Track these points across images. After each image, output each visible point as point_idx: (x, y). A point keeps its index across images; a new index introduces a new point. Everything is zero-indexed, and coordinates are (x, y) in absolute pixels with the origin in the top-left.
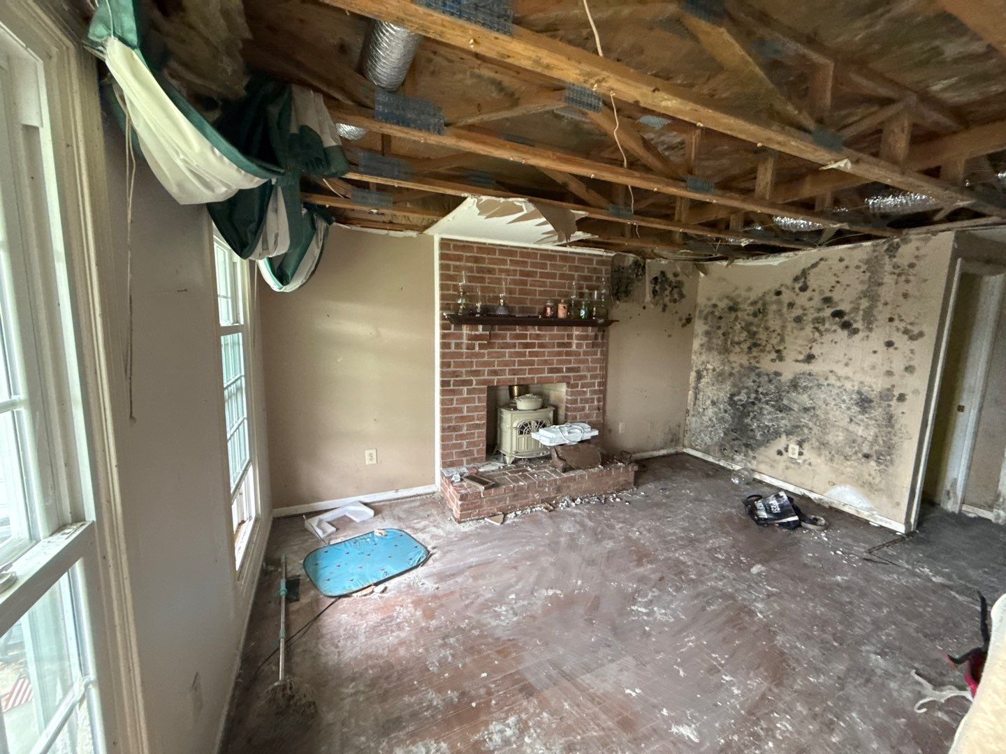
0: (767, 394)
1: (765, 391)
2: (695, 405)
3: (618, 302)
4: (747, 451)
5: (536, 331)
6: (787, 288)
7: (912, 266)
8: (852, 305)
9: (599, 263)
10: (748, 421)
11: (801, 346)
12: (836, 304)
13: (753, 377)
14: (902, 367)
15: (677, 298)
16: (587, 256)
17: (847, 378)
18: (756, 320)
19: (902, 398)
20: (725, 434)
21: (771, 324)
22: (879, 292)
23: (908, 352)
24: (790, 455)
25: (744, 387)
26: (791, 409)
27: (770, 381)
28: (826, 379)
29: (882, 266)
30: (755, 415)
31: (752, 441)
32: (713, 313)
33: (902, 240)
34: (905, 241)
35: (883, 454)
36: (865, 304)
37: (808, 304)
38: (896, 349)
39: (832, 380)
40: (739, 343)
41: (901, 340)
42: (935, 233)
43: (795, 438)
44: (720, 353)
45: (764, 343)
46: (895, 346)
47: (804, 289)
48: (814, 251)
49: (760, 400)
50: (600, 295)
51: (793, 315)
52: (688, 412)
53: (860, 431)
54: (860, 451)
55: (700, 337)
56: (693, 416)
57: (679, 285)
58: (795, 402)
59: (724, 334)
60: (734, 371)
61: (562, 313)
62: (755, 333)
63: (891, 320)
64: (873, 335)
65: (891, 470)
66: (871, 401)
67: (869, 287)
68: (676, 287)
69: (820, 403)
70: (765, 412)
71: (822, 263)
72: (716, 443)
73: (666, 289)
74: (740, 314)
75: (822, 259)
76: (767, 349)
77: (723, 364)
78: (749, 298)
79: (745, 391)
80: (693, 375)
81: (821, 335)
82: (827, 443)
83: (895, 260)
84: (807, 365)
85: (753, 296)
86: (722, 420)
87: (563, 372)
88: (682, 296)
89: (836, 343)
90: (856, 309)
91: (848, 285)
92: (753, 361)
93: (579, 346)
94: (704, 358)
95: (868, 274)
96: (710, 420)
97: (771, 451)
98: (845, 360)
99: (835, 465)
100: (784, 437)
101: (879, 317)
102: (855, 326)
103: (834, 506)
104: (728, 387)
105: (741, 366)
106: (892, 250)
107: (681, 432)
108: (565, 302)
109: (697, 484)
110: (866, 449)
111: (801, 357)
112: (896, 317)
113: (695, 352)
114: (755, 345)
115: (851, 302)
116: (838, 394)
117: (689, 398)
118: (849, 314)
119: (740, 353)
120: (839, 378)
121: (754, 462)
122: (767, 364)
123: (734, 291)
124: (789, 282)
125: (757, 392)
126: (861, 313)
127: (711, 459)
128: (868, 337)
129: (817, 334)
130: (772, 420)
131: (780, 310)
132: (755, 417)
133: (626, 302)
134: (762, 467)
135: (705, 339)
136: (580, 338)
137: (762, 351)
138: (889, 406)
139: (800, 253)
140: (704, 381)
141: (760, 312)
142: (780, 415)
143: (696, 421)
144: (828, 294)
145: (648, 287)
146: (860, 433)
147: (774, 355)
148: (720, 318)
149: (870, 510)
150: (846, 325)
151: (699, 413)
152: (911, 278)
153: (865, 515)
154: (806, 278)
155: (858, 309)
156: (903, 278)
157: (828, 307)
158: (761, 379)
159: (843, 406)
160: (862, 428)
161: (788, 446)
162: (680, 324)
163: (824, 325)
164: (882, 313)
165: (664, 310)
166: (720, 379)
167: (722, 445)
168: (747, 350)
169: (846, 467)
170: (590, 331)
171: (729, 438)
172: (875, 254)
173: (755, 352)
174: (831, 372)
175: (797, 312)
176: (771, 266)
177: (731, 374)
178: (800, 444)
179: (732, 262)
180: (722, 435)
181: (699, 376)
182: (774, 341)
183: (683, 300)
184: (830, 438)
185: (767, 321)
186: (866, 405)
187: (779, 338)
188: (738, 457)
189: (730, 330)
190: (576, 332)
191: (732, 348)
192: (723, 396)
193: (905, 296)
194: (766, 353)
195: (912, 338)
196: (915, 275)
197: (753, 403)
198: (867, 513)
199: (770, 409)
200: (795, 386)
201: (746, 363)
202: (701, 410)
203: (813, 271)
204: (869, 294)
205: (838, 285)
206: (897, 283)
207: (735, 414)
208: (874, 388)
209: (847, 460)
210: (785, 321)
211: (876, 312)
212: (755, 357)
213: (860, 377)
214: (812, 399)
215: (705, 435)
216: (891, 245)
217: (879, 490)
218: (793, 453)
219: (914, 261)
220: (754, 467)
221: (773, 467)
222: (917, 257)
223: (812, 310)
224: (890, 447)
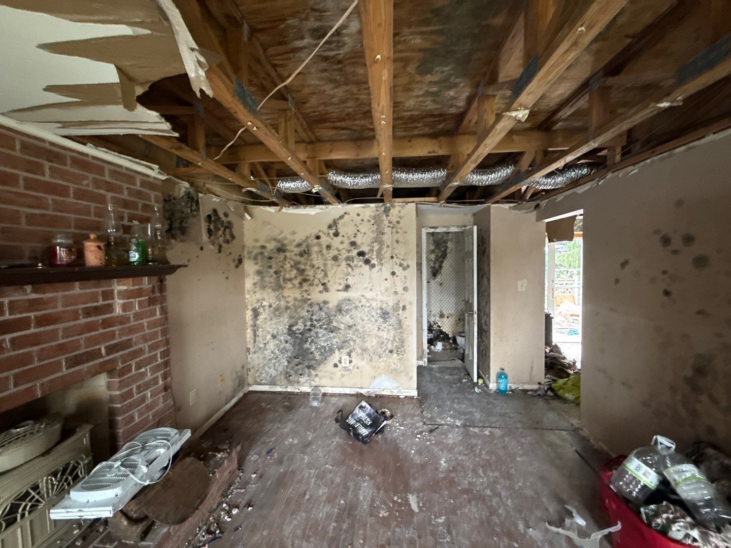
0: (319, 320)
1: (318, 318)
2: (255, 342)
3: (173, 241)
4: (310, 372)
6: (324, 233)
7: (398, 222)
8: (369, 248)
9: (143, 184)
10: (307, 345)
11: (340, 278)
12: (360, 247)
13: (306, 307)
14: (402, 288)
15: (230, 239)
16: (124, 171)
17: (373, 299)
18: (303, 260)
19: (404, 308)
20: (289, 362)
21: (315, 262)
22: (384, 239)
23: (403, 278)
24: (344, 365)
25: (300, 318)
26: (339, 329)
27: (321, 309)
28: (360, 302)
29: (382, 221)
30: (313, 340)
31: (313, 362)
32: (262, 253)
33: (391, 205)
34: (393, 206)
35: (399, 349)
36: (376, 247)
37: (341, 247)
38: (397, 276)
39: (364, 301)
40: (290, 280)
41: (399, 270)
42: (407, 203)
43: (345, 351)
44: (274, 290)
45: (312, 278)
46: (397, 274)
47: (336, 234)
48: (340, 206)
49: (314, 326)
51: (331, 255)
52: (248, 350)
53: (385, 335)
54: (387, 348)
55: (252, 276)
56: (255, 353)
57: (229, 226)
58: (342, 323)
59: (276, 273)
60: (289, 305)
61: (93, 256)
62: (303, 271)
63: (392, 257)
64: (383, 268)
65: (405, 357)
66: (389, 313)
67: (377, 235)
68: (227, 227)
69: (359, 320)
70: (320, 335)
71: (346, 215)
72: (281, 373)
73: (219, 229)
74: (288, 254)
75: (345, 213)
76: (315, 283)
77: (278, 298)
78: (294, 241)
79: (302, 320)
80: (249, 314)
81: (353, 269)
82: (367, 348)
83: (389, 218)
84: (346, 293)
85: (298, 238)
86: (284, 350)
88: (233, 237)
89: (362, 275)
90: (371, 250)
91: (365, 233)
92: (305, 295)
93: (125, 307)
94: (258, 296)
95: (376, 226)
96: (272, 352)
97: (328, 366)
98: (370, 286)
99: (374, 364)
100: (337, 351)
101: (386, 256)
102: (373, 262)
103: (377, 393)
104: (285, 320)
105: (295, 299)
106: (387, 211)
107: (245, 371)
108: (99, 239)
110: (390, 347)
111: (341, 287)
112: (394, 256)
113: (248, 291)
114: (305, 280)
115: (369, 245)
116: (368, 312)
117: (248, 336)
118: (369, 253)
119: (292, 288)
120: (368, 300)
121: (317, 379)
122: (316, 296)
123: (279, 234)
124: (325, 228)
125: (311, 320)
126: (375, 253)
127: (278, 389)
128: (381, 269)
129: (350, 269)
130: (326, 341)
131: (321, 251)
133: (183, 241)
134: (324, 382)
135: (257, 278)
136: (122, 294)
137: (311, 285)
138: (399, 314)
139: (330, 207)
140: (261, 318)
141: (305, 253)
142: (332, 335)
143: (258, 357)
144: (353, 239)
145: (204, 225)
146: (385, 337)
147: (321, 288)
148: (270, 258)
149: (397, 388)
150: (367, 262)
151: (260, 349)
152: (399, 230)
153: (395, 393)
154: (336, 226)
155: (373, 250)
156: (394, 230)
157: (354, 249)
158: (313, 308)
159: (373, 319)
160: (385, 333)
161: (341, 358)
162: (234, 264)
163: (353, 262)
164: (387, 253)
165: (220, 251)
166: (277, 313)
167: (287, 373)
168: (298, 285)
169: (380, 363)
170: (146, 283)
171: (293, 364)
172: (378, 213)
173: (305, 286)
174: (362, 296)
175: (334, 252)
176: (309, 214)
177: (287, 308)
178: (349, 354)
179: (281, 209)
180: (286, 364)
181: (256, 313)
182: (320, 275)
183: (234, 241)
184: (368, 345)
185: (312, 260)
186: (386, 316)
187: (323, 273)
188: (302, 380)
189: (281, 269)
190: (119, 287)
191: (285, 285)
192: (283, 328)
193: (397, 241)
194: (314, 286)
195: (404, 269)
196: (401, 229)
197: (310, 330)
198: (396, 391)
199: (324, 332)
200: (339, 310)
201: (299, 296)
202: (262, 346)
203: (341, 222)
204: (378, 240)
205: (358, 233)
206: (392, 233)
207: (295, 342)
208: (389, 304)
209: (380, 357)
210: (326, 260)
211: (383, 252)
212: (306, 291)
213: (380, 297)
214: (352, 318)
215: (270, 368)
216: (386, 208)
217: (400, 373)
218: (345, 363)
219: (399, 219)
220: (317, 384)
221: (332, 378)
222: (400, 217)
223: (344, 251)
224: (402, 341)
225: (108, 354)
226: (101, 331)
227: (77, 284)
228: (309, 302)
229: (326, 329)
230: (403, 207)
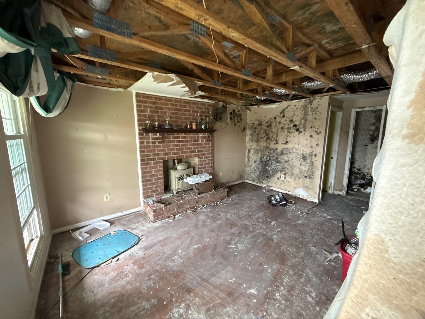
0: (273, 157)
2: (248, 163)
3: (217, 122)
4: (267, 179)
5: (183, 135)
6: (278, 116)
7: (317, 108)
8: (299, 123)
9: (208, 105)
10: (267, 167)
11: (284, 138)
12: (294, 122)
13: (268, 151)
14: (315, 144)
15: (240, 121)
16: (203, 103)
17: (299, 149)
18: (268, 129)
19: (316, 155)
20: (259, 173)
21: (273, 130)
22: (307, 118)
23: (317, 139)
24: (282, 179)
26: (281, 162)
27: (274, 152)
28: (292, 150)
29: (308, 108)
31: (269, 175)
32: (253, 126)
33: (313, 99)
34: (315, 99)
35: (310, 176)
36: (303, 122)
37: (285, 122)
39: (294, 150)
40: (263, 138)
41: (315, 135)
42: (323, 97)
43: (283, 173)
44: (256, 142)
45: (271, 137)
46: (313, 137)
47: (284, 117)
48: (286, 102)
49: (271, 159)
50: (209, 119)
51: (281, 127)
52: (246, 166)
53: (303, 168)
54: (304, 175)
55: (249, 136)
56: (248, 167)
57: (240, 115)
58: (283, 159)
59: (257, 135)
60: (261, 149)
61: (194, 127)
62: (268, 134)
63: (311, 127)
64: (306, 133)
65: (313, 181)
66: (307, 157)
67: (304, 116)
68: (239, 116)
69: (291, 159)
70: (273, 164)
71: (289, 107)
72: (256, 177)
73: (235, 117)
75: (289, 106)
76: (273, 140)
77: (257, 146)
78: (265, 120)
79: (266, 156)
80: (247, 151)
81: (290, 134)
82: (294, 173)
83: (312, 106)
84: (286, 145)
85: (267, 119)
86: (258, 168)
87: (196, 152)
88: (241, 120)
89: (295, 136)
90: (300, 124)
91: (298, 115)
92: (268, 145)
93: (202, 141)
94: (250, 144)
95: (304, 111)
96: (254, 168)
97: (275, 178)
98: (298, 142)
99: (296, 181)
100: (279, 172)
101: (308, 127)
102: (300, 130)
103: (296, 196)
104: (259, 155)
105: (264, 146)
106: (311, 102)
107: (244, 174)
108: (195, 122)
109: (251, 194)
110: (305, 175)
111: (284, 142)
112: (313, 126)
113: (247, 142)
114: (268, 138)
115: (299, 121)
116: (296, 155)
117: (246, 160)
118: (299, 125)
119: (263, 141)
120: (296, 150)
121: (270, 183)
122: (273, 146)
123: (260, 118)
124: (279, 114)
125: (270, 156)
127: (255, 183)
128: (304, 134)
129: (289, 133)
130: (275, 166)
131: (276, 125)
132: (269, 166)
133: (220, 122)
134: (273, 185)
135: (250, 137)
136: (202, 137)
137: (271, 140)
138: (312, 158)
139: (282, 103)
140: (251, 153)
141: (269, 126)
142: (278, 164)
143: (249, 169)
144: (292, 119)
145: (228, 116)
146: (304, 169)
147: (275, 142)
148: (256, 128)
149: (307, 196)
150: (298, 130)
152: (317, 112)
153: (306, 198)
154: (284, 113)
155: (301, 124)
156: (314, 112)
157: (292, 123)
158: (271, 151)
159: (298, 159)
160: (304, 167)
161: (281, 176)
162: (241, 131)
163: (291, 130)
164: (309, 125)
165: (235, 125)
166: (257, 152)
167: (258, 178)
168: (265, 140)
169: (299, 182)
170: (206, 134)
171: (261, 175)
172: (306, 104)
173: (268, 141)
174: (294, 147)
175: (282, 125)
176: (272, 108)
177: (260, 150)
178: (285, 174)
179: (259, 106)
180: (258, 174)
181: (249, 152)
182: (275, 136)
183: (242, 122)
184: (294, 171)
185: (272, 129)
186: (305, 159)
187: (276, 135)
188: (264, 182)
189: (259, 133)
190: (201, 135)
191: (260, 140)
192: (258, 158)
193: (315, 119)
195: (318, 134)
197: (269, 161)
198: (306, 197)
199: (275, 162)
200: (282, 153)
201: (265, 145)
202: (250, 165)
203: (287, 110)
204: (305, 118)
205: (295, 115)
206: (313, 114)
207: (262, 165)
208: (307, 152)
209: (300, 179)
210: (278, 129)
211: (307, 125)
212: (268, 143)
213: (303, 149)
214: (288, 158)
215: (252, 174)
216: (310, 101)
217: (310, 189)
218: (283, 178)
219: (317, 106)
220: (270, 185)
221: (276, 184)
222: (318, 105)
223: (287, 125)
224: (313, 173)
225: (198, 152)
226: (196, 146)
227: (192, 133)
228: (269, 148)
229: (275, 161)
230: (321, 99)
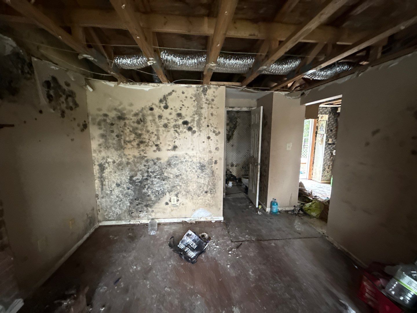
0: (154, 172)
1: (152, 171)
2: (102, 190)
4: (148, 209)
6: (157, 106)
7: (213, 100)
8: (191, 118)
10: (145, 190)
11: (169, 141)
12: (184, 118)
13: (144, 162)
14: (215, 148)
15: (73, 106)
17: (194, 156)
18: (140, 126)
19: (216, 162)
20: (131, 203)
21: (149, 128)
22: (202, 112)
23: (216, 141)
25: (138, 171)
26: (169, 178)
27: (155, 164)
28: (185, 158)
29: (201, 99)
30: (149, 186)
31: (149, 202)
32: (105, 120)
33: (208, 87)
34: (210, 88)
35: (212, 190)
36: (197, 118)
37: (170, 117)
38: (211, 140)
39: (187, 157)
40: (130, 142)
41: (212, 136)
42: (219, 85)
43: (173, 193)
44: (117, 150)
45: (147, 141)
46: (211, 138)
47: (166, 107)
48: (168, 85)
49: (150, 176)
51: (162, 123)
52: (97, 196)
54: (204, 190)
55: (97, 139)
56: (103, 198)
57: (71, 95)
58: (171, 173)
59: (117, 136)
60: (130, 161)
62: (140, 135)
63: (208, 126)
65: (215, 196)
66: (205, 166)
67: (197, 109)
69: (184, 171)
70: (155, 183)
71: (174, 93)
72: (125, 211)
73: (61, 96)
74: (127, 122)
75: (173, 91)
76: (150, 144)
77: (120, 156)
78: (132, 111)
79: (140, 172)
80: (96, 169)
81: (179, 134)
82: (190, 191)
83: (206, 96)
84: (174, 151)
85: (136, 109)
86: (126, 195)
88: (76, 105)
89: (186, 138)
90: (193, 120)
91: (188, 107)
92: (142, 153)
94: (103, 154)
95: (196, 102)
96: (117, 197)
97: (161, 205)
98: (192, 147)
99: (194, 201)
100: (167, 194)
101: (203, 125)
103: (197, 221)
104: (127, 172)
105: (135, 157)
106: (205, 91)
107: (95, 212)
110: (206, 190)
111: (170, 148)
112: (209, 125)
113: (95, 151)
114: (142, 142)
115: (191, 117)
116: (190, 165)
117: (96, 185)
118: (191, 123)
119: (132, 148)
120: (190, 157)
121: (153, 214)
122: (151, 153)
123: (120, 105)
124: (157, 102)
125: (148, 172)
126: (195, 123)
127: (123, 223)
128: (200, 135)
129: (177, 134)
130: (159, 187)
131: (154, 120)
132: (149, 187)
134: (158, 215)
135: (102, 141)
137: (147, 146)
138: (212, 167)
139: (161, 85)
140: (107, 171)
141: (142, 121)
142: (164, 182)
143: (106, 201)
144: (179, 112)
145: (42, 92)
146: (202, 182)
147: (155, 148)
148: (112, 124)
149: (210, 216)
150: (190, 129)
151: (107, 194)
152: (213, 106)
154: (166, 101)
155: (194, 120)
156: (210, 106)
157: (180, 119)
158: (149, 163)
159: (194, 171)
160: (203, 179)
161: (171, 198)
162: (79, 129)
163: (179, 129)
164: (204, 122)
165: (63, 116)
166: (120, 167)
167: (129, 211)
168: (136, 146)
169: (199, 200)
171: (134, 205)
172: (198, 92)
173: (142, 147)
174: (186, 154)
175: (165, 121)
176: (144, 90)
177: (128, 163)
178: (177, 195)
179: (118, 84)
180: (129, 204)
182: (154, 138)
183: (77, 109)
184: (190, 188)
185: (147, 127)
186: (203, 168)
187: (156, 137)
188: (142, 215)
189: (122, 133)
191: (125, 146)
192: (125, 178)
193: (212, 114)
194: (150, 147)
195: (217, 135)
196: (215, 105)
197: (147, 179)
198: (210, 218)
199: (158, 180)
200: (169, 164)
201: (137, 155)
202: (109, 192)
203: (170, 97)
204: (198, 113)
205: (183, 107)
206: (208, 108)
207: (135, 188)
208: (205, 160)
209: (199, 196)
210: (158, 127)
211: (201, 122)
212: (143, 150)
213: (199, 155)
214: (179, 170)
215: (116, 208)
216: (204, 89)
217: (212, 206)
218: (174, 202)
219: (213, 98)
220: (153, 217)
221: (164, 213)
222: (214, 96)
223: (172, 120)
224: (214, 185)
228: (146, 159)
229: (159, 178)
230: (217, 89)
